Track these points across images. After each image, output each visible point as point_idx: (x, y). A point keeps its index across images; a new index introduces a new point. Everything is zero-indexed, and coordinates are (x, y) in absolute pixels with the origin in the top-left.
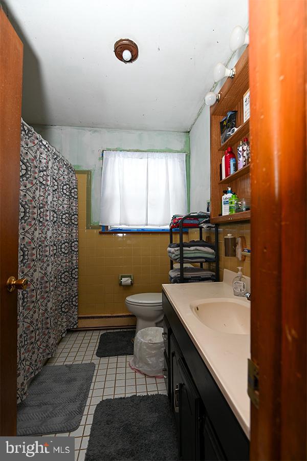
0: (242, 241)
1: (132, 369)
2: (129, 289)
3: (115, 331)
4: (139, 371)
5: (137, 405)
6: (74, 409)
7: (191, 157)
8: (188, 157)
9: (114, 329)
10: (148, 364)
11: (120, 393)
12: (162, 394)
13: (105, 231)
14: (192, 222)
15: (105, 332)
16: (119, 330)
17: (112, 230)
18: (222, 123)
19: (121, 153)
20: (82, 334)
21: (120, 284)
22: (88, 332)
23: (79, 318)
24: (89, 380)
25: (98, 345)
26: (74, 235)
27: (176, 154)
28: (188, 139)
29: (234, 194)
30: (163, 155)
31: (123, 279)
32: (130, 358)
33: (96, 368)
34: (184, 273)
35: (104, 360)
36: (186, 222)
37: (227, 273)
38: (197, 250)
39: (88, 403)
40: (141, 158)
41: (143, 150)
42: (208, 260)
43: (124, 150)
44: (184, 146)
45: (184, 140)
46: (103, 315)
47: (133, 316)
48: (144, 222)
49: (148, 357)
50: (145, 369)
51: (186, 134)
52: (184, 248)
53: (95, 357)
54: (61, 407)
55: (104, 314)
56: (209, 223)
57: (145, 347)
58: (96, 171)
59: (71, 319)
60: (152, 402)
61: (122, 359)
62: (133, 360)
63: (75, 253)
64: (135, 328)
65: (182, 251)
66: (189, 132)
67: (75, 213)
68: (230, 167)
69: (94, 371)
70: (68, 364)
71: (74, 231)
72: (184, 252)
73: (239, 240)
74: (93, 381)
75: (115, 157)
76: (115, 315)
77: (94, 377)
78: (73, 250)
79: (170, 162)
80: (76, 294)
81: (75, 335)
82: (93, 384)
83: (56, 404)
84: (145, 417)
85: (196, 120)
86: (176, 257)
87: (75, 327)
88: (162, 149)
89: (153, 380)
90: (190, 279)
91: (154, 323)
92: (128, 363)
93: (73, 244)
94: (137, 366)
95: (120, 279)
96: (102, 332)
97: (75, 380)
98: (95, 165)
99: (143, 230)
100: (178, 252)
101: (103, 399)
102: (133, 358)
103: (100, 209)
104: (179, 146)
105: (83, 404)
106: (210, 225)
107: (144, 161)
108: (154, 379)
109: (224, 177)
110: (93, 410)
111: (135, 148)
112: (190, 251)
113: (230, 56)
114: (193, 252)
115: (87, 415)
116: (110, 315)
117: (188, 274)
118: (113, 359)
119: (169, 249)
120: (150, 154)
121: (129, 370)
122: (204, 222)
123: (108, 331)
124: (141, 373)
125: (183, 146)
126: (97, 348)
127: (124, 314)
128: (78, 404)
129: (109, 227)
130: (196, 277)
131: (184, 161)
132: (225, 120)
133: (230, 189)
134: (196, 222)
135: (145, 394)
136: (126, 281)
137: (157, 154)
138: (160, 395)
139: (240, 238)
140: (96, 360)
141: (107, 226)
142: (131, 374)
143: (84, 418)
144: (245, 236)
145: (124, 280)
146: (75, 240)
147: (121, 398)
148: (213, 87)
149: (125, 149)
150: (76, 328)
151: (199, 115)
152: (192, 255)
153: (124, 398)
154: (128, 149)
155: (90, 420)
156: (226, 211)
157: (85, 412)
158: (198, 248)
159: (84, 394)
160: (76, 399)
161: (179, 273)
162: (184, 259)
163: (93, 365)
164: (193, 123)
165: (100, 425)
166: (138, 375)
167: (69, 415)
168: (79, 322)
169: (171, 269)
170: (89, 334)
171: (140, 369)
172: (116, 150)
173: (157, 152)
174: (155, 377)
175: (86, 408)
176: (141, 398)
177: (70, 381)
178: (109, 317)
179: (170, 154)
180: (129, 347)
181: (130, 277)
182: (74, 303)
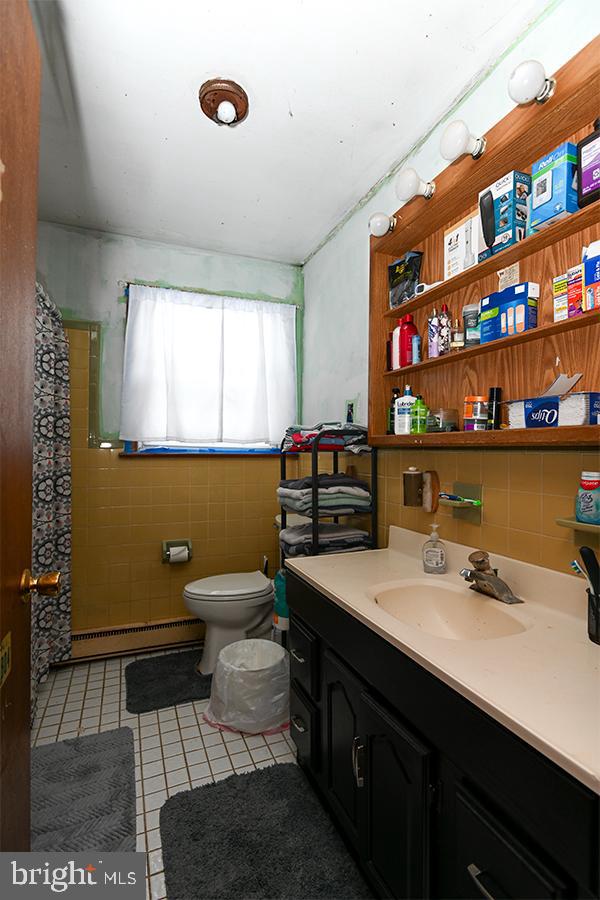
0: (432, 479)
1: (212, 726)
2: (182, 570)
3: (154, 655)
4: (229, 729)
5: (244, 791)
6: (115, 828)
7: (306, 313)
8: (300, 315)
9: (150, 652)
10: (248, 712)
11: (201, 778)
12: (284, 762)
13: (130, 452)
14: (333, 441)
15: (133, 660)
16: (163, 654)
17: (147, 450)
18: (392, 269)
19: (169, 294)
20: (80, 673)
21: (166, 560)
22: (92, 665)
23: (73, 638)
24: (128, 762)
25: (124, 688)
26: (63, 460)
27: (279, 306)
28: (299, 278)
29: (420, 398)
30: (252, 304)
31: (171, 549)
32: (203, 707)
33: (136, 737)
34: (320, 536)
35: (148, 718)
36: (324, 441)
37: (396, 533)
38: (342, 493)
39: (139, 809)
40: (211, 308)
41: (215, 291)
42: (359, 511)
43: (174, 288)
44: (293, 291)
45: (292, 279)
46: (127, 626)
47: (198, 621)
48: (216, 436)
49: (248, 699)
50: (242, 721)
51: (296, 269)
52: (320, 490)
53: (125, 714)
54: (83, 829)
55: (130, 623)
56: (365, 443)
57: (241, 681)
58: (111, 326)
59: (56, 643)
60: (270, 781)
61: (185, 710)
62: (211, 708)
63: (65, 500)
64: (203, 644)
65: (315, 494)
66: (302, 266)
67: (64, 413)
68: (411, 350)
69: (132, 743)
70: (69, 738)
71: (63, 453)
72: (320, 497)
73: (427, 478)
74: (137, 763)
75: (155, 300)
76: (153, 623)
77: (137, 756)
78: (58, 494)
79: (268, 319)
80: (68, 587)
81: (66, 674)
82: (137, 770)
83: (68, 826)
84: (265, 810)
85: (320, 247)
86: (305, 507)
87: (66, 657)
88: (252, 293)
89: (259, 741)
90: (328, 546)
91: (242, 632)
92: (200, 717)
93: (60, 481)
94: (224, 719)
95: (165, 549)
96: (126, 662)
97: (96, 768)
98: (110, 313)
99: (211, 450)
100: (309, 498)
101: (170, 795)
102: (209, 706)
103: (122, 407)
104: (283, 290)
105: (131, 812)
106: (365, 447)
107: (216, 313)
108: (261, 738)
109: (396, 365)
110: (154, 820)
111: (197, 286)
112: (330, 495)
113: (408, 151)
114: (335, 496)
115: (146, 832)
116: (142, 625)
117: (327, 536)
118: (167, 713)
119: (281, 490)
120: (228, 301)
121: (206, 729)
122: (354, 443)
123: (139, 658)
124: (232, 731)
125: (290, 290)
126: (124, 696)
127: (173, 620)
128: (119, 814)
129: (140, 445)
130: (338, 541)
131: (292, 319)
132: (399, 264)
133: (408, 388)
134: (340, 442)
135: (252, 769)
136: (178, 552)
137: (243, 302)
138: (281, 764)
139: (428, 474)
140: (130, 720)
141: (136, 443)
142: (213, 738)
143: (140, 840)
144: (436, 470)
145: (174, 551)
146: (65, 471)
147: (208, 786)
148: (367, 196)
149: (175, 285)
150: (69, 660)
151: (329, 238)
152: (333, 503)
153: (214, 784)
154: (182, 285)
155: (156, 840)
156: (403, 426)
157: (140, 828)
158: (343, 489)
159: (124, 793)
160: (111, 806)
161: (311, 536)
162: (320, 511)
163: (128, 731)
164: (312, 251)
165: (179, 845)
166: (227, 735)
167: (107, 842)
168: (74, 647)
169: (283, 528)
170: (98, 668)
171: (232, 723)
172: (157, 285)
173: (242, 298)
174: (262, 734)
175: (139, 820)
176: (247, 778)
177: (86, 772)
178: (141, 629)
179: (268, 303)
180: (194, 685)
181: (185, 544)
182: (63, 607)
